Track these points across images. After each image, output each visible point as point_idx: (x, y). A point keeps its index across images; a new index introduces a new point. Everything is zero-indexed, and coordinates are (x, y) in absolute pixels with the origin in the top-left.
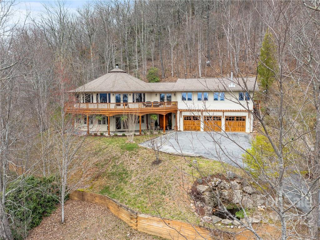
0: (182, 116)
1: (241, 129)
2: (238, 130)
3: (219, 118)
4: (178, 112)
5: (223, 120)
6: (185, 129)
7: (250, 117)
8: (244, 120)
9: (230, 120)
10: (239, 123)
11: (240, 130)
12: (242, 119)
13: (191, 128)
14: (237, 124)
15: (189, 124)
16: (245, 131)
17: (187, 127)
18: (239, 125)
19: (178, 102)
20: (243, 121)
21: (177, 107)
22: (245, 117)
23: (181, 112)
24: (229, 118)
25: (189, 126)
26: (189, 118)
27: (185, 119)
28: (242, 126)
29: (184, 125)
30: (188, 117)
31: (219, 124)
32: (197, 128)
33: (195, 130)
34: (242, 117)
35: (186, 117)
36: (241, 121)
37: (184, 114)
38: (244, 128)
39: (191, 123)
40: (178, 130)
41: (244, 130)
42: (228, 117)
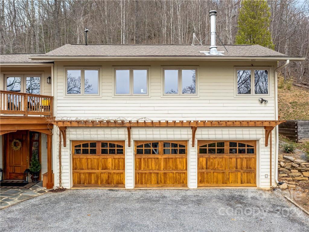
0: (68, 142)
1: (245, 176)
2: (236, 182)
3: (180, 146)
4: (56, 130)
5: (193, 153)
6: (78, 183)
7: (269, 143)
8: (252, 151)
9: (212, 151)
10: (239, 160)
11: (239, 181)
12: (246, 148)
13: (97, 177)
14: (231, 163)
15: (90, 166)
16: (255, 183)
17: (83, 176)
18: (237, 168)
19: (55, 98)
20: (251, 155)
21: (52, 114)
22: (255, 141)
23: (63, 130)
24: (210, 146)
25: (90, 174)
26: (89, 148)
27: (78, 152)
28: (247, 168)
29: (75, 168)
30: (85, 145)
31: (180, 166)
32: (116, 178)
33: (108, 183)
34: (246, 144)
35: (80, 146)
36: (241, 156)
37: (74, 135)
38: (253, 174)
39: (96, 164)
40: (56, 185)
41: (252, 181)
42: (207, 144)
